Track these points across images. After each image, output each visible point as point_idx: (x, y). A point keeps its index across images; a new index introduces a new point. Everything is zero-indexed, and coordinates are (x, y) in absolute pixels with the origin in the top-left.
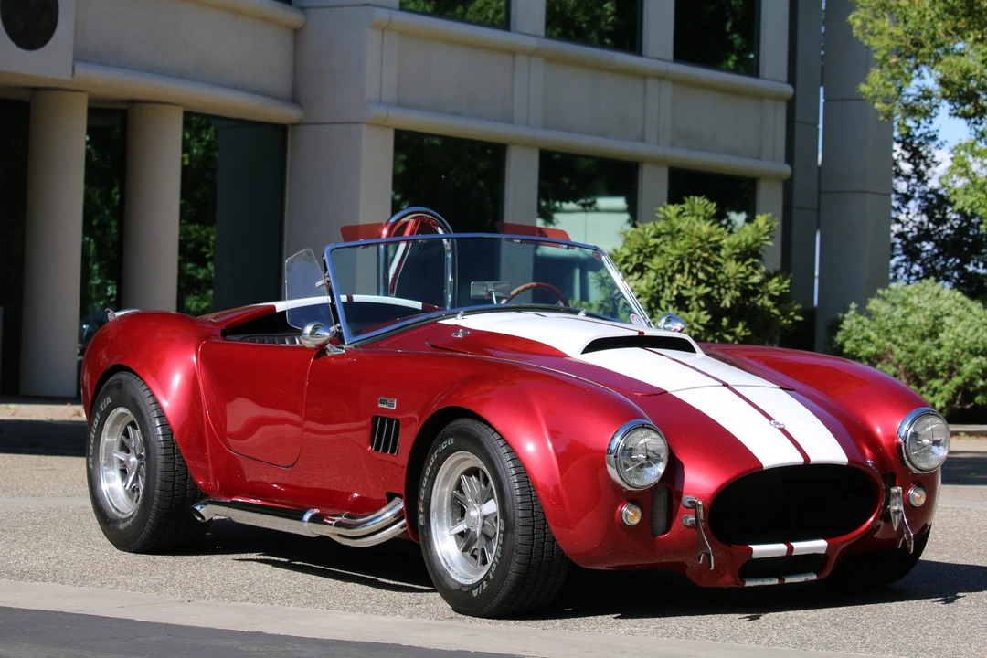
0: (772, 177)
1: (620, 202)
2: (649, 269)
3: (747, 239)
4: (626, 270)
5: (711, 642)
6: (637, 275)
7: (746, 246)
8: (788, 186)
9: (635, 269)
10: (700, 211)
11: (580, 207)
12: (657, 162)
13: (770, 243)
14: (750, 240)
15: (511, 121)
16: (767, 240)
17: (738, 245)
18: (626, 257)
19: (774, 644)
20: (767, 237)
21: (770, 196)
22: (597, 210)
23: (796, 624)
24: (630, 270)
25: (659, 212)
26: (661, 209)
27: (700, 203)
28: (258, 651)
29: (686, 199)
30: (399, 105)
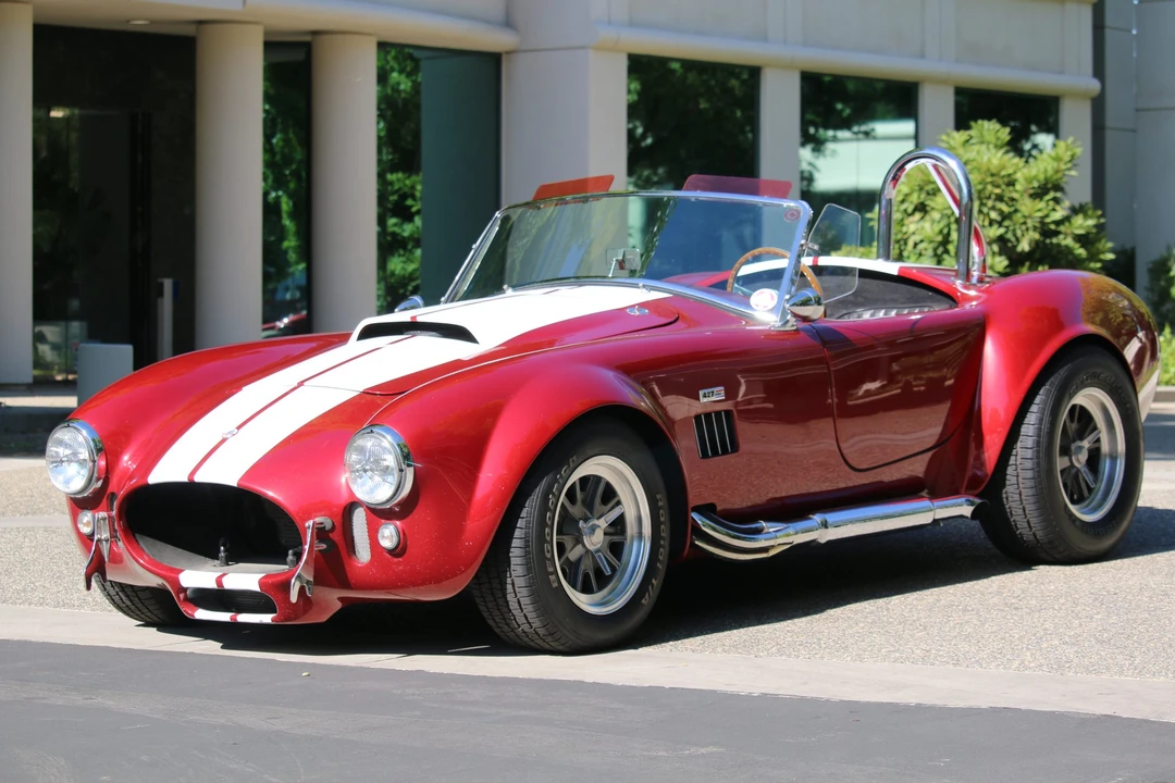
0: (1077, 95)
2: (933, 209)
3: (1046, 171)
4: (905, 211)
5: (952, 667)
6: (918, 216)
7: (1046, 179)
8: (1098, 105)
9: (916, 210)
10: (990, 137)
11: (854, 136)
12: (940, 81)
13: (1073, 173)
14: (1050, 172)
15: (765, 39)
16: (1069, 169)
17: (1035, 178)
18: (906, 195)
19: (1026, 668)
20: (1069, 165)
21: (1076, 117)
22: (875, 138)
23: (1056, 642)
24: (910, 210)
25: (943, 141)
26: (944, 137)
27: (991, 131)
28: (413, 694)
29: (973, 124)
30: (632, 24)
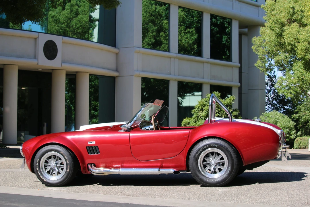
0: (235, 86)
1: (200, 93)
2: (204, 110)
3: (228, 102)
4: (199, 110)
5: (188, 200)
6: (201, 111)
7: (228, 104)
8: (240, 89)
9: (201, 110)
10: (216, 95)
11: (192, 95)
12: (207, 83)
13: (233, 103)
14: (229, 102)
15: (170, 74)
16: (233, 102)
17: (226, 103)
18: (199, 107)
19: (203, 200)
20: (233, 101)
21: (235, 91)
22: (194, 96)
23: (210, 195)
24: (200, 110)
25: (207, 96)
26: (207, 95)
27: (217, 94)
28: (78, 204)
29: (213, 92)
30: (142, 71)
